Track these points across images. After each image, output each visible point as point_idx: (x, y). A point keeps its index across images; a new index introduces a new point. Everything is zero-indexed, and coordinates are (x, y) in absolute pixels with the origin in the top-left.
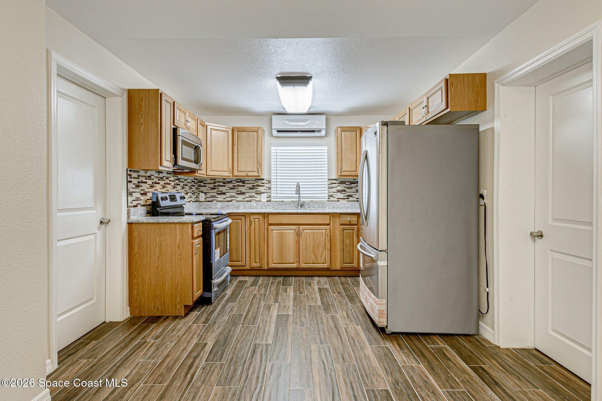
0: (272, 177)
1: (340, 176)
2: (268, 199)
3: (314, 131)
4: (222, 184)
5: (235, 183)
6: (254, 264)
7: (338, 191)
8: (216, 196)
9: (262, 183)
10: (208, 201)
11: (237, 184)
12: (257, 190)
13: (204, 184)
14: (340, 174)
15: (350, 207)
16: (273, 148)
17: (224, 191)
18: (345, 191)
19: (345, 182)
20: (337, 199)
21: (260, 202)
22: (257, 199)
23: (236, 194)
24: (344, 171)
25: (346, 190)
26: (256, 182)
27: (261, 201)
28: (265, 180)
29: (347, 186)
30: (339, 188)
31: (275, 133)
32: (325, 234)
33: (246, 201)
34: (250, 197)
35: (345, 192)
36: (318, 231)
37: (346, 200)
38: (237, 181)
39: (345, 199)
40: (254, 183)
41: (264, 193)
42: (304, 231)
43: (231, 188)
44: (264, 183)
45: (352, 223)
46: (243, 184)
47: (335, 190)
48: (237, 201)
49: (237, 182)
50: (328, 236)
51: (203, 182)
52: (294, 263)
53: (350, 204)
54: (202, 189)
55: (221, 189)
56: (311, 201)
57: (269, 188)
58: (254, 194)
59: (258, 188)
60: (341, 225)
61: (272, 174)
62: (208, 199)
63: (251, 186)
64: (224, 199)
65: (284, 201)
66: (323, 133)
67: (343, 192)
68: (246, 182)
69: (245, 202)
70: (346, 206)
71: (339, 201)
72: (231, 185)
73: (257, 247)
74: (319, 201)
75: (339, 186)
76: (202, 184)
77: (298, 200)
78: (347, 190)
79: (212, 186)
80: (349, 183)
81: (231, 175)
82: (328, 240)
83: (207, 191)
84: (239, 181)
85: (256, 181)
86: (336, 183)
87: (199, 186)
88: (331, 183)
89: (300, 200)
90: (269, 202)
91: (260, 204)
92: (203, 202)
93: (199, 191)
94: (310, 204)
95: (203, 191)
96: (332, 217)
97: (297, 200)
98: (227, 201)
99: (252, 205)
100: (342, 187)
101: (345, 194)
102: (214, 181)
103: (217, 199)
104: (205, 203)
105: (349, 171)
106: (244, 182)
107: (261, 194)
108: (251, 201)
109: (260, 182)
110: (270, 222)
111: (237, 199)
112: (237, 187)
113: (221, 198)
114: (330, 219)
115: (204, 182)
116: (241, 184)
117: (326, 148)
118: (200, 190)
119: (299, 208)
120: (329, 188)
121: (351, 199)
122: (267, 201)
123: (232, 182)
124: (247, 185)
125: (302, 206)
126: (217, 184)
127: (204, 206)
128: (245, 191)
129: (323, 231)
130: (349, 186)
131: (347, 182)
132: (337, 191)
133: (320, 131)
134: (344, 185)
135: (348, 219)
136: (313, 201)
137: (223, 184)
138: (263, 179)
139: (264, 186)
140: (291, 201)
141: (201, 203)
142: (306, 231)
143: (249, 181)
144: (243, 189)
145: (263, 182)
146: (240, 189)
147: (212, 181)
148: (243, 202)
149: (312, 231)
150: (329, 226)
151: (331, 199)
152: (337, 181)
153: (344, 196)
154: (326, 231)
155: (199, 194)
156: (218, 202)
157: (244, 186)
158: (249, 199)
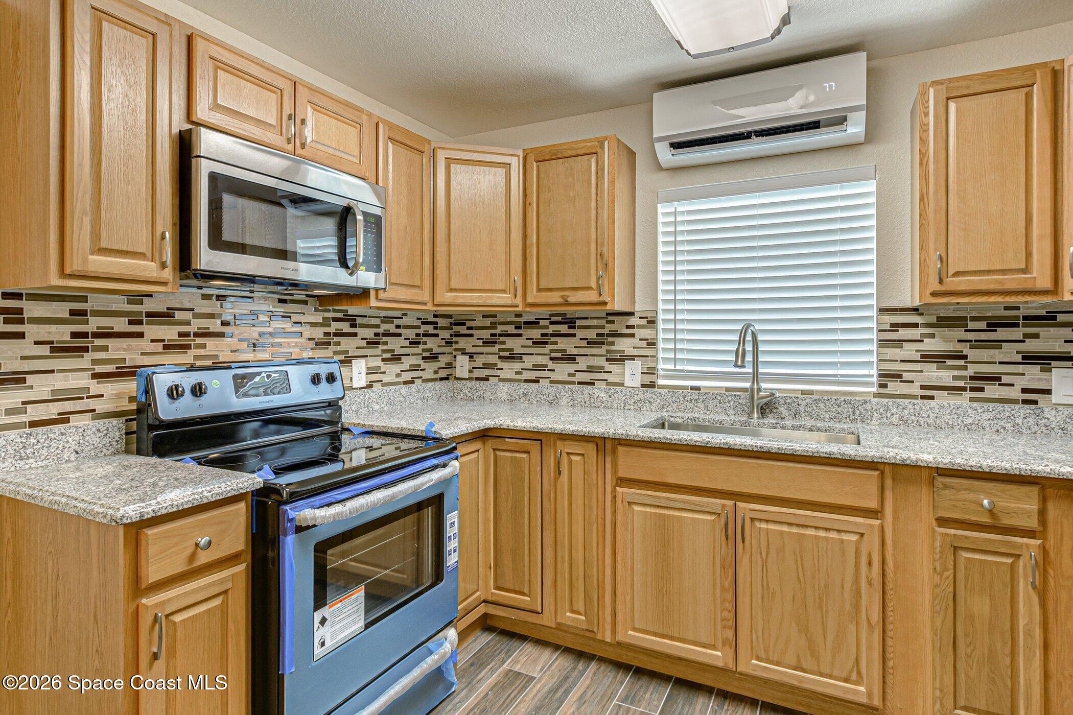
0: (661, 306)
1: (934, 294)
2: (648, 379)
3: (814, 125)
4: (511, 329)
5: (547, 327)
6: (568, 614)
7: (927, 358)
8: (496, 365)
9: (628, 327)
10: (477, 379)
11: (552, 329)
12: (613, 348)
13: (469, 328)
14: (935, 286)
15: (986, 424)
16: (661, 209)
17: (518, 350)
18: (965, 357)
19: (965, 318)
20: (923, 387)
21: (619, 388)
22: (611, 378)
23: (551, 359)
24: (957, 274)
25: (966, 350)
26: (608, 322)
27: (622, 385)
28: (637, 315)
29: (971, 336)
30: (933, 345)
31: (665, 154)
32: (858, 552)
33: (579, 383)
34: (591, 369)
35: (961, 362)
36: (822, 533)
37: (968, 394)
38: (553, 319)
39: (964, 389)
40: (603, 327)
41: (632, 358)
42: (757, 524)
43: (536, 343)
44: (632, 327)
45: (1006, 521)
46: (569, 328)
47: (910, 351)
48: (551, 382)
49: (552, 323)
50: (870, 564)
51: (464, 324)
52: (713, 647)
53: (990, 415)
54: (463, 343)
55: (510, 343)
56: (803, 392)
57: (648, 344)
58: (602, 362)
59: (613, 343)
60: (943, 522)
61: (661, 297)
62: (477, 374)
63: (591, 334)
64: (517, 373)
65: (698, 388)
66: (855, 128)
67: (949, 362)
68: (579, 323)
69: (576, 387)
70: (970, 421)
71: (932, 398)
72: (536, 334)
73: (579, 555)
74: (836, 393)
75: (932, 336)
76: (463, 330)
77: (752, 389)
78: (972, 354)
79: (486, 334)
80: (983, 325)
81: (519, 300)
82: (870, 582)
83: (474, 350)
84: (559, 319)
85: (610, 318)
86: (916, 325)
87: (456, 336)
88: (892, 325)
89: (759, 390)
90: (649, 390)
91: (620, 395)
92: (464, 382)
93: (456, 350)
94: (801, 402)
95: (464, 349)
96: (894, 479)
97: (747, 385)
98: (526, 381)
99: (595, 397)
100: (946, 340)
101: (965, 368)
102: (492, 320)
103: (498, 372)
104: (469, 384)
105: (988, 272)
106: (571, 323)
107: (623, 360)
108: (593, 384)
109: (619, 325)
110: (622, 474)
111: (555, 376)
112: (553, 339)
113: (509, 369)
114: (882, 489)
115: (469, 324)
116: (564, 329)
117: (871, 186)
118: (457, 346)
119: (756, 415)
120: (884, 343)
121: (992, 391)
122: (643, 386)
123: (538, 323)
124: (580, 333)
125: (767, 408)
126: (500, 329)
127: (467, 392)
128: (575, 351)
129: (845, 537)
130: (983, 336)
131: (974, 319)
132: (923, 356)
133: (840, 121)
134: (960, 333)
135: (986, 502)
136: (811, 393)
137: (516, 328)
138: (631, 314)
139: (633, 335)
140: (728, 389)
141: (459, 384)
142: (763, 525)
143: (587, 318)
144: (568, 345)
145: (632, 321)
146: (562, 343)
147: (488, 322)
148: (570, 386)
149: (794, 530)
150: (877, 522)
151: (894, 387)
152: (922, 314)
153: (955, 378)
154: (858, 543)
155: (455, 357)
156: (501, 384)
157: (574, 335)
158: (586, 377)
